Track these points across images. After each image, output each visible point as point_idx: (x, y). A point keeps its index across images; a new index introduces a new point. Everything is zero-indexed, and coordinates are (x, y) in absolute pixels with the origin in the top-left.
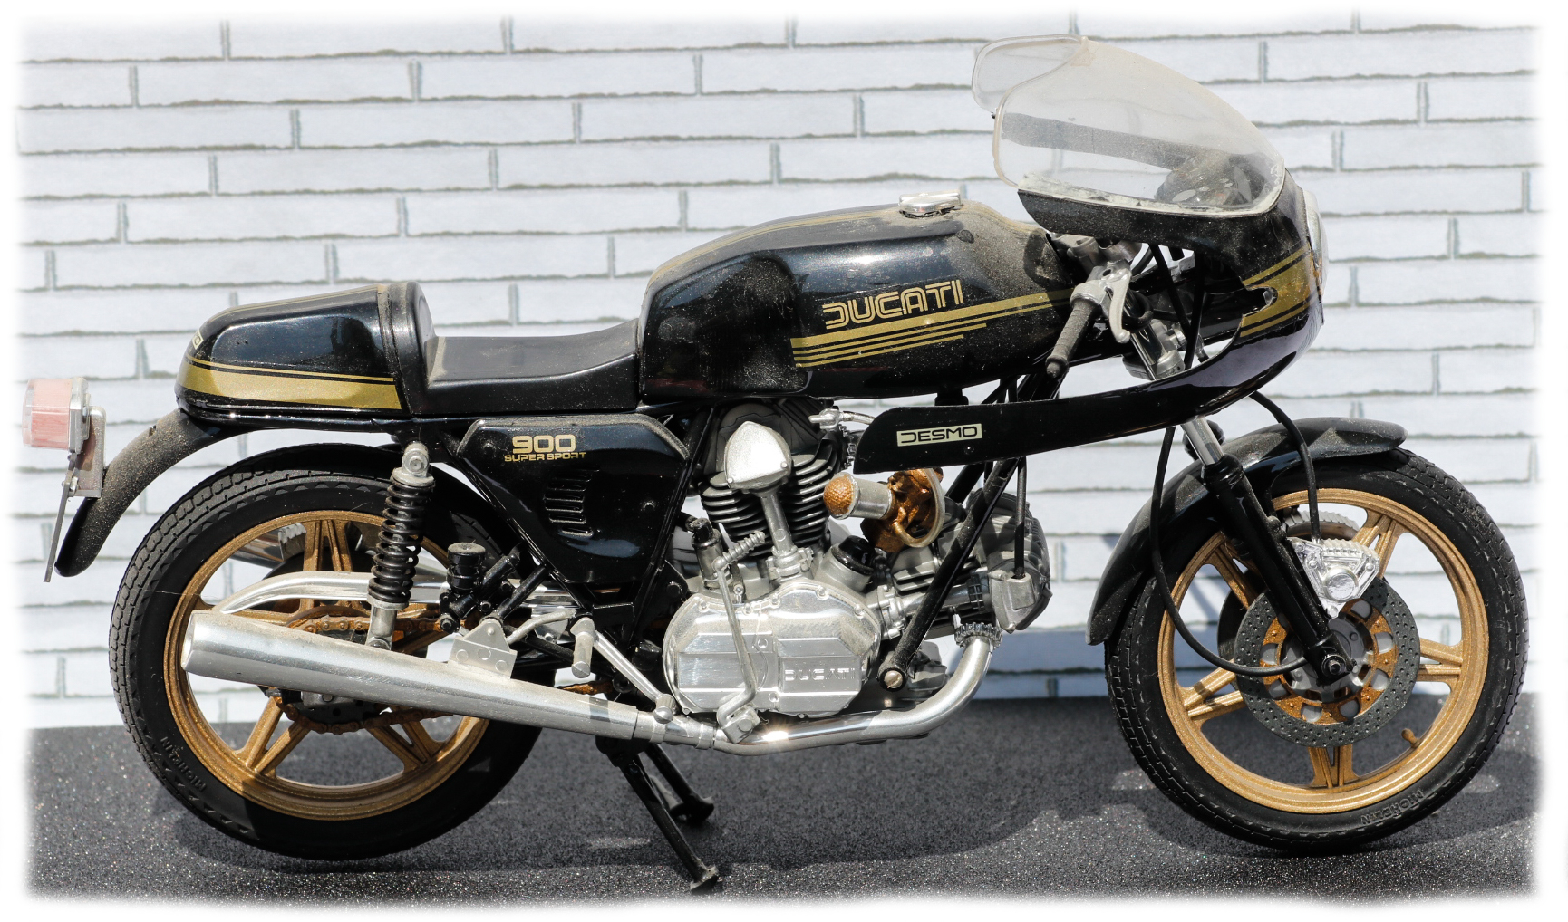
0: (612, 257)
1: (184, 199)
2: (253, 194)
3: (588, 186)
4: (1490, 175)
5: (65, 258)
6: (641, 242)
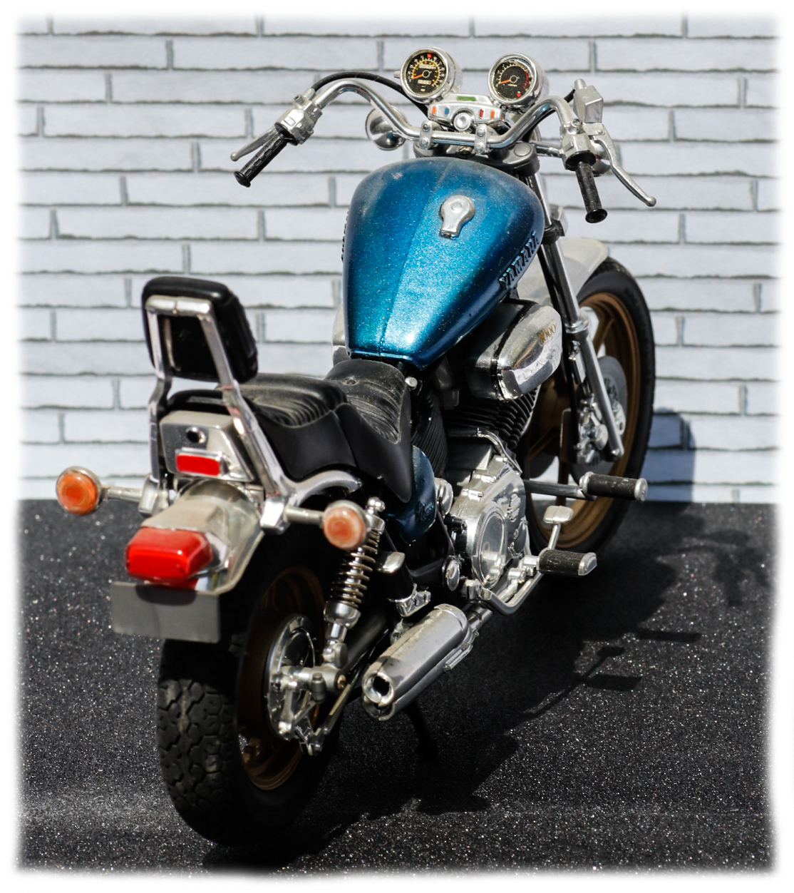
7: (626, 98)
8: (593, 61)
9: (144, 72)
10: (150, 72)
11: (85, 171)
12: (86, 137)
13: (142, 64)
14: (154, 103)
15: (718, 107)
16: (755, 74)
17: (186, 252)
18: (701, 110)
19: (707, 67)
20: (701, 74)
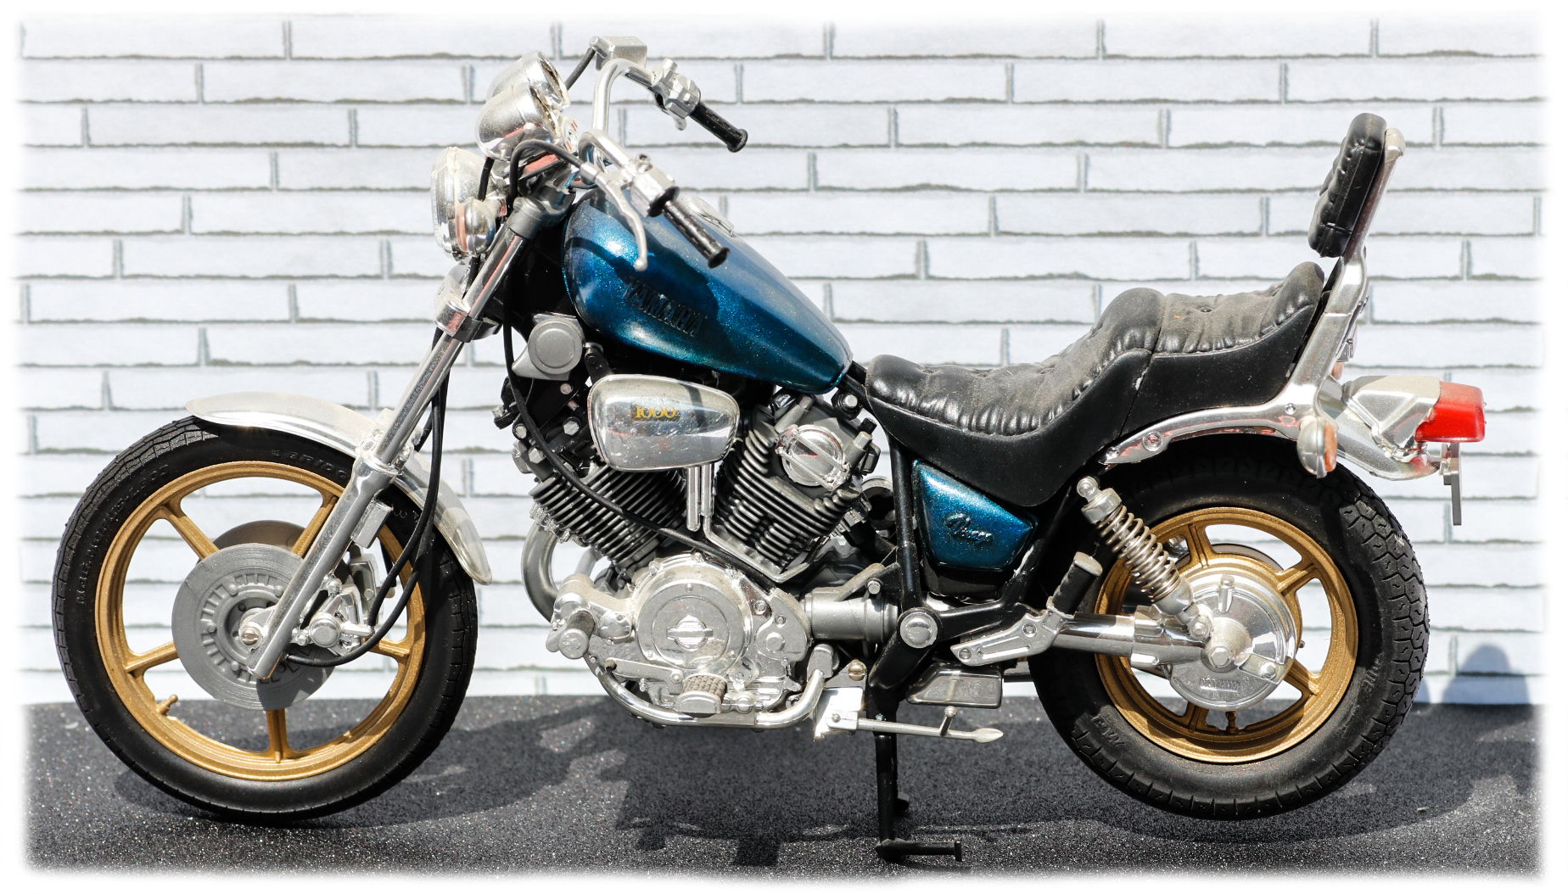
7: (934, 182)
8: (893, 133)
9: (320, 149)
10: (327, 149)
11: (244, 278)
12: (245, 234)
13: (317, 140)
14: (332, 189)
15: (1051, 190)
16: (1098, 149)
17: (373, 380)
18: (1030, 194)
19: (1038, 141)
20: (1030, 149)
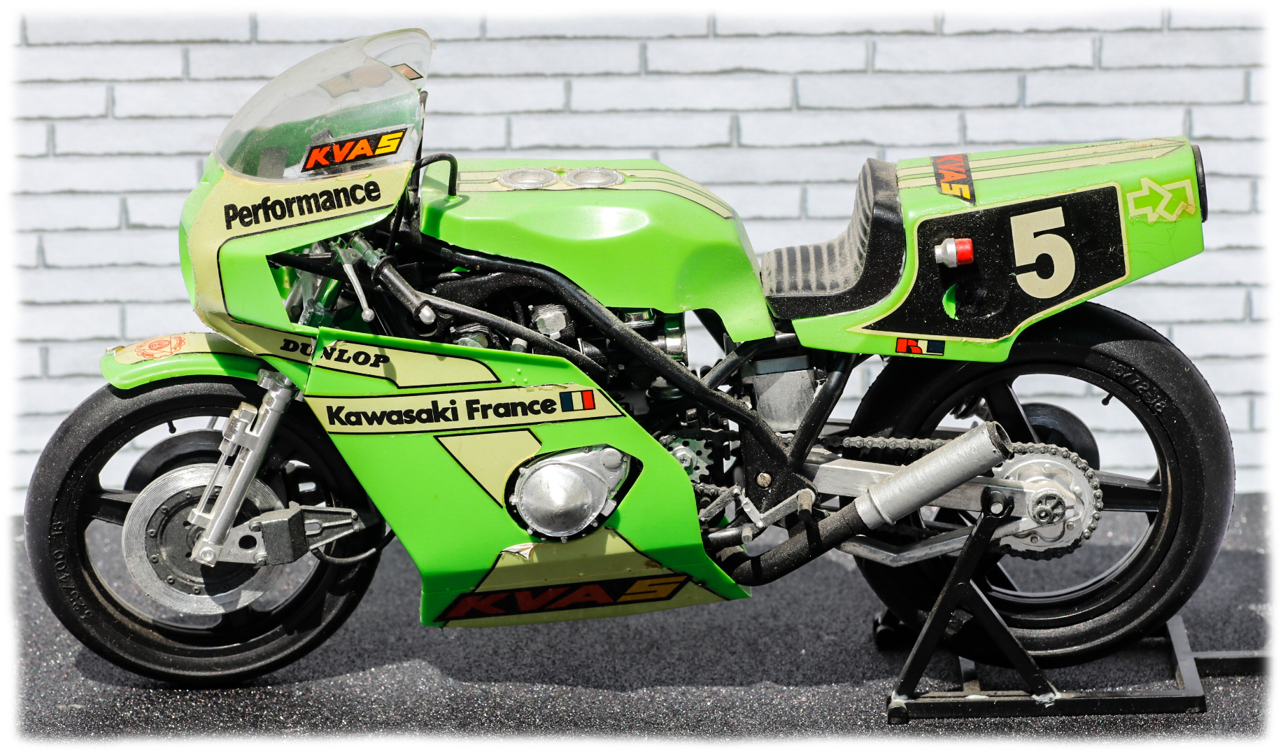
0: (509, 133)
1: (162, 84)
2: (218, 79)
3: (491, 76)
4: (1219, 74)
5: (62, 130)
6: (533, 121)
